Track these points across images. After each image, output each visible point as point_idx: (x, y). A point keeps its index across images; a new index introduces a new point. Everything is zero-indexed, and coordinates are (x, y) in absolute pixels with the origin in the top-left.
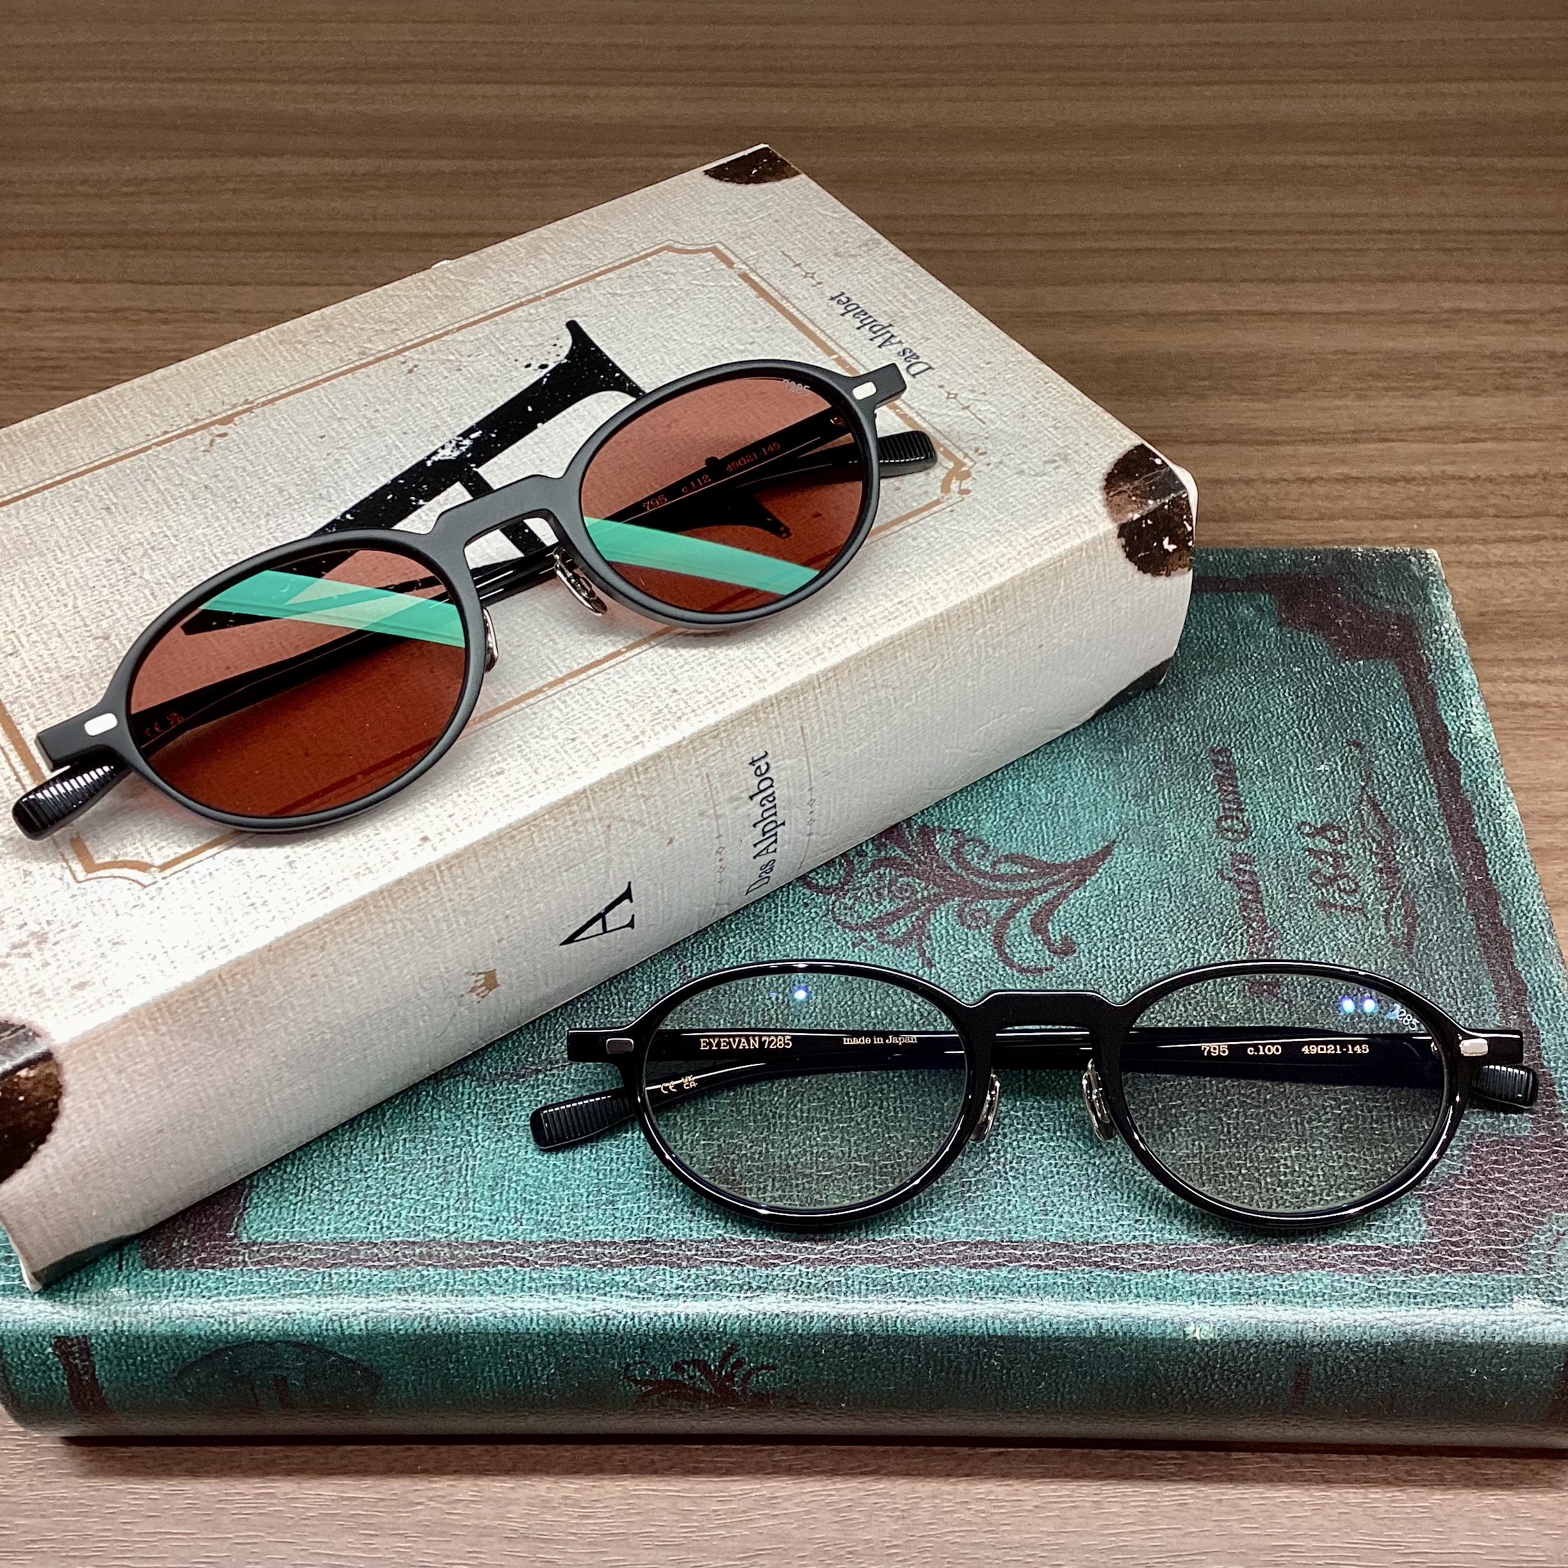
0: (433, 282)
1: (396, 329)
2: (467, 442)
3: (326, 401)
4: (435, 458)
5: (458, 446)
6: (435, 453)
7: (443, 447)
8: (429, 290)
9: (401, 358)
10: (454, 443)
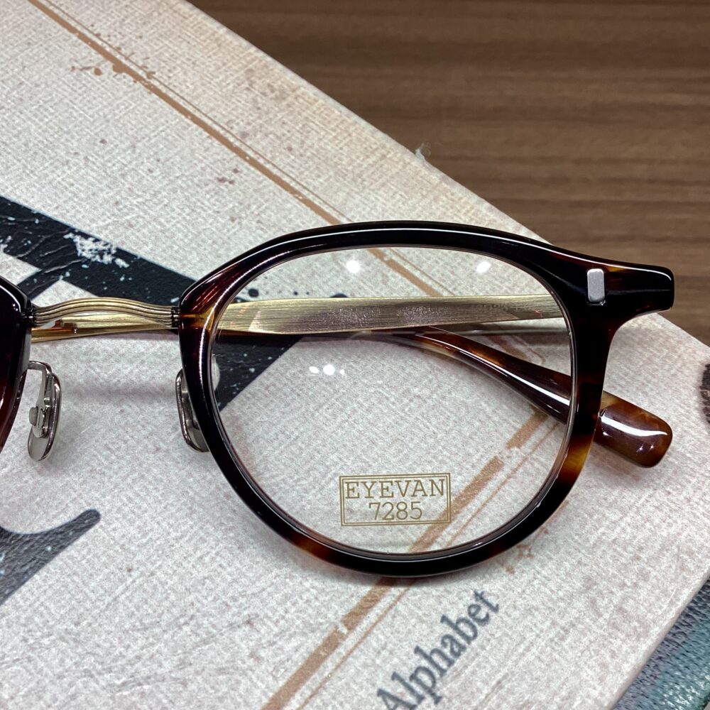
0: (384, 157)
1: (290, 149)
2: (107, 259)
3: (161, 129)
4: (78, 239)
5: (101, 254)
6: (86, 236)
7: (97, 240)
8: (368, 157)
9: (244, 166)
10: (106, 248)
